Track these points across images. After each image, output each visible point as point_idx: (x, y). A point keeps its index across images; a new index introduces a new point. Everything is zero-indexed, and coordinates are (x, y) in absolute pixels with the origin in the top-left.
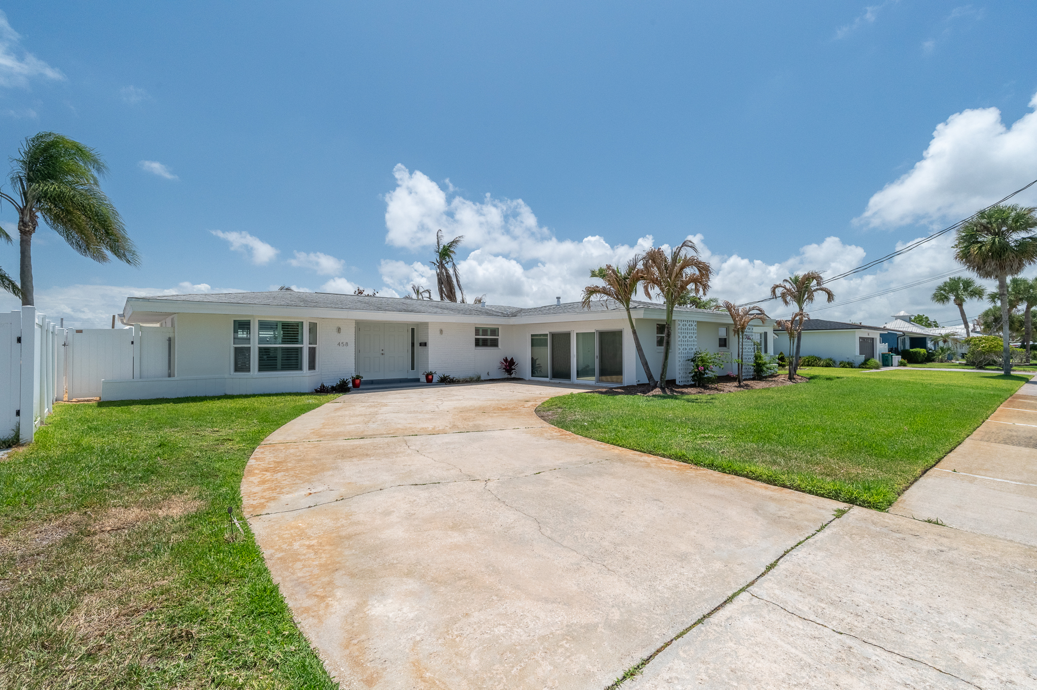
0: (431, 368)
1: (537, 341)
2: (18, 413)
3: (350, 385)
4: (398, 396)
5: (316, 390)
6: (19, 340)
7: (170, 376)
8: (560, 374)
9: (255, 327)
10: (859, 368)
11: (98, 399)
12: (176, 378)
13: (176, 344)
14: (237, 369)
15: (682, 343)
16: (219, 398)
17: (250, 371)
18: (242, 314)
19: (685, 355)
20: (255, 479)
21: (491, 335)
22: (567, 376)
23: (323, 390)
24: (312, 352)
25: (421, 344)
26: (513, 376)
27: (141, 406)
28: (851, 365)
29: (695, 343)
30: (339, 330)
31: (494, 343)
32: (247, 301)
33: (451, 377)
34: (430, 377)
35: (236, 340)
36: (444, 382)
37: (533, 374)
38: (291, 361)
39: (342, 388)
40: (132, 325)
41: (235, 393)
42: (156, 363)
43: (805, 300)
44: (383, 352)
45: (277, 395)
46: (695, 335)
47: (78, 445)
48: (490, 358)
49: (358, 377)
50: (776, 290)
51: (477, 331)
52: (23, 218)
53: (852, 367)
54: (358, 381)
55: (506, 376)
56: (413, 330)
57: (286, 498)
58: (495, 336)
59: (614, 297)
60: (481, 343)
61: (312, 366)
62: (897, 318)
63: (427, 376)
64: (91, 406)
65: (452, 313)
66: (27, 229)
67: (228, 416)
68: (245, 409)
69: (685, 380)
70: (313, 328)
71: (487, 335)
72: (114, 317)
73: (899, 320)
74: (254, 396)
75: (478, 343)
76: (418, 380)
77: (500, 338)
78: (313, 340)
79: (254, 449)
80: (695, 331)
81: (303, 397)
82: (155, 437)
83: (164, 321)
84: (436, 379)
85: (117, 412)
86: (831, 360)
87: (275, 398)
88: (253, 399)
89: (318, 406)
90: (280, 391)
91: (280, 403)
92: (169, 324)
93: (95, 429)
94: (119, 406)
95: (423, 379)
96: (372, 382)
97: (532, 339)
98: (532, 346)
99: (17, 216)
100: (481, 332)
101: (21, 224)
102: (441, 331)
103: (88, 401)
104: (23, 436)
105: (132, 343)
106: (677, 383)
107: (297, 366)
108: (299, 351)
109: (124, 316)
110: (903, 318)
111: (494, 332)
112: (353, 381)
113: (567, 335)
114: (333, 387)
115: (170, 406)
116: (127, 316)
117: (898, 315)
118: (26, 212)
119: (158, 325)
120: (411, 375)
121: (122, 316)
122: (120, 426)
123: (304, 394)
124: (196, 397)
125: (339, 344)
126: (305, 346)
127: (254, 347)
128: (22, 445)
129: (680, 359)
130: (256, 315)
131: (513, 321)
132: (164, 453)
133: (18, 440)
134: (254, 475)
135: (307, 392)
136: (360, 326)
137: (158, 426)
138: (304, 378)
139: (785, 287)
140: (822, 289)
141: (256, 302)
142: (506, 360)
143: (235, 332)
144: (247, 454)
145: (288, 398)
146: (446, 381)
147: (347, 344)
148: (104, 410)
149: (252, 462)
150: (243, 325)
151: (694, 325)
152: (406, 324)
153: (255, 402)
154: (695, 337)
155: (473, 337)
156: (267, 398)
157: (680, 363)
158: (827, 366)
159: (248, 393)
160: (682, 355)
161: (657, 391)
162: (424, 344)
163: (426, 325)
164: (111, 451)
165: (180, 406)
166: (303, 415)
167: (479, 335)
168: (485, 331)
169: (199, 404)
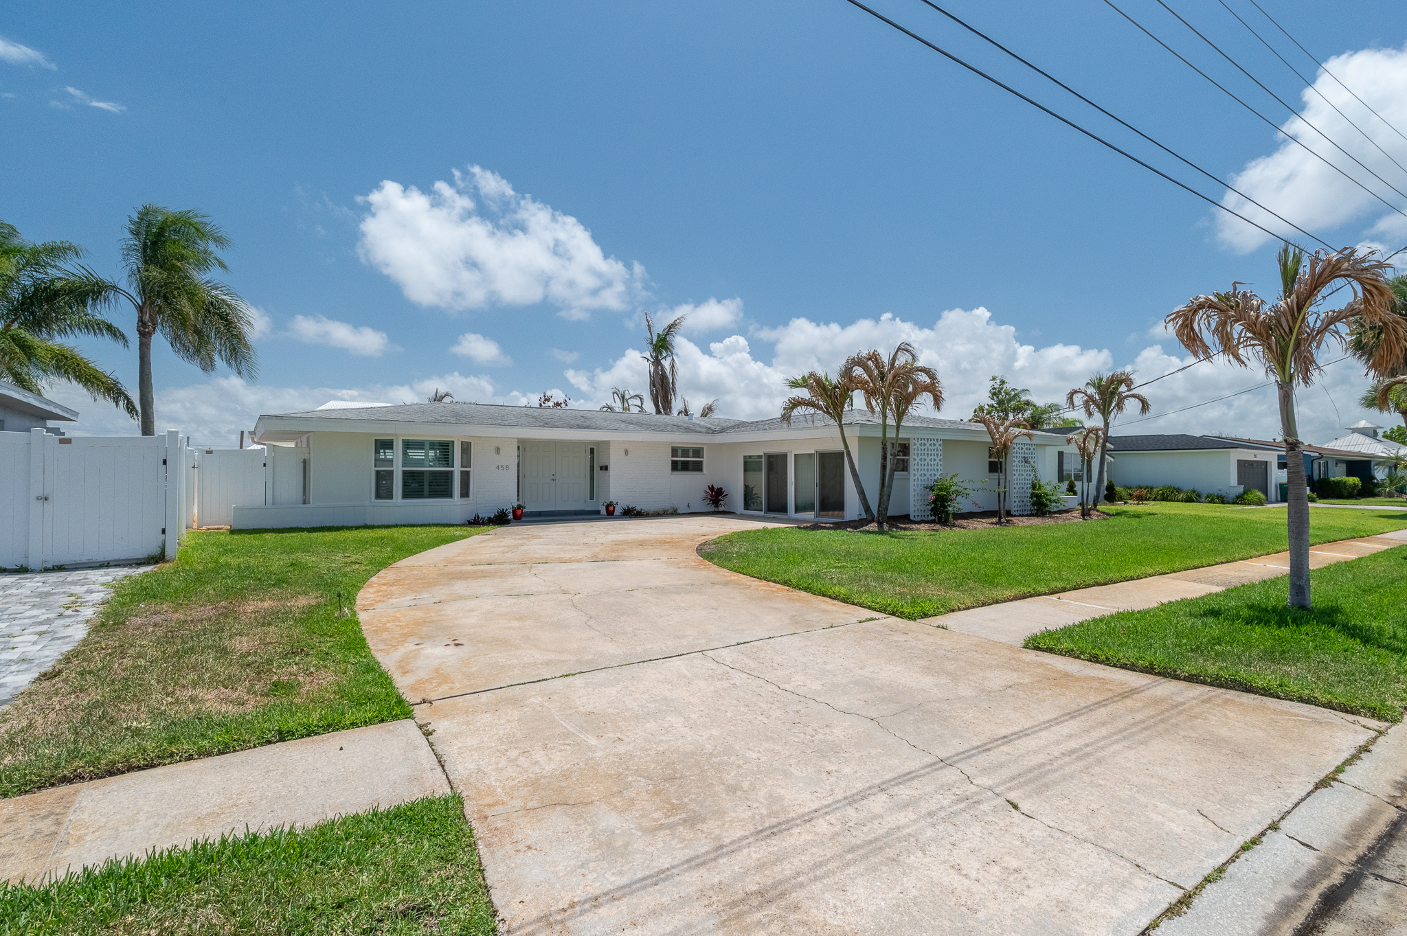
0: (613, 497)
1: (750, 465)
2: (164, 531)
3: (511, 516)
4: (561, 529)
5: (469, 521)
6: (165, 462)
7: (304, 503)
8: (777, 507)
9: (398, 446)
10: (1233, 503)
11: (229, 527)
12: (311, 505)
13: (312, 465)
14: (378, 496)
15: (920, 467)
16: (357, 528)
17: (392, 498)
18: (385, 432)
19: (923, 483)
20: (371, 590)
21: (693, 457)
22: (783, 509)
23: (476, 522)
24: (465, 477)
25: (601, 468)
26: (721, 509)
27: (274, 535)
28: (1222, 500)
29: (939, 468)
30: (498, 450)
31: (698, 467)
32: (390, 417)
33: (638, 508)
34: (611, 508)
35: (378, 463)
36: (627, 515)
37: (747, 507)
38: (439, 486)
39: (500, 519)
40: (265, 444)
41: (376, 524)
42: (290, 488)
43: (1112, 410)
44: (554, 477)
45: (422, 526)
46: (939, 458)
47: (216, 562)
48: (693, 485)
49: (519, 507)
50: (1075, 396)
51: (675, 451)
52: (142, 317)
53: (1223, 503)
54: (519, 512)
55: (712, 508)
56: (592, 450)
57: (393, 601)
58: (699, 457)
59: (824, 411)
60: (679, 467)
61: (465, 493)
62: (1355, 431)
63: (607, 508)
64: (223, 534)
65: (638, 428)
66: (147, 330)
67: (363, 544)
68: (382, 539)
69: (923, 514)
70: (466, 448)
71: (688, 457)
72: (242, 432)
73: (1356, 434)
74: (396, 526)
75: (675, 466)
76: (598, 512)
77: (705, 460)
78: (467, 462)
79: (379, 570)
80: (939, 453)
81: (451, 528)
82: (286, 559)
83: (299, 441)
84: (618, 511)
85: (249, 539)
86: (1194, 492)
87: (419, 529)
88: (394, 530)
89: (465, 537)
90: (426, 522)
91: (422, 533)
92: (304, 445)
93: (231, 551)
94: (251, 533)
95: (604, 512)
96: (539, 514)
97: (745, 462)
98: (745, 470)
99: (135, 315)
100: (680, 453)
101: (140, 324)
102: (626, 452)
103: (218, 529)
104: (168, 553)
105: (265, 465)
106: (912, 518)
107: (448, 493)
108: (448, 476)
109: (255, 434)
110: (1363, 432)
111: (698, 452)
112: (514, 512)
113: (784, 457)
114: (490, 518)
115: (304, 535)
116: (259, 435)
117: (1355, 426)
118: (145, 310)
119: (292, 445)
120: (590, 507)
121: (253, 433)
122: (253, 550)
123: (452, 525)
124: (333, 527)
125: (498, 467)
126: (457, 469)
127: (398, 470)
128: (168, 561)
129: (916, 488)
130: (399, 434)
131: (719, 439)
132: (294, 570)
133: (164, 556)
134: (373, 587)
135: (458, 523)
136: (523, 446)
137: (291, 550)
138: (454, 506)
139: (1085, 393)
140: (1134, 396)
141: (399, 418)
142: (712, 488)
143: (377, 452)
144: (370, 574)
145: (434, 529)
146: (631, 513)
147: (507, 467)
148: (236, 537)
149: (374, 579)
150: (385, 444)
151: (937, 444)
152: (585, 443)
153: (395, 532)
154: (940, 460)
155: (668, 459)
156: (409, 529)
157: (916, 493)
158: (1187, 501)
159: (391, 524)
160: (920, 483)
161: (873, 526)
162: (605, 468)
163: (606, 444)
164: (247, 568)
165: (315, 535)
166: (443, 546)
167: (677, 457)
168: (685, 452)
169: (334, 533)
